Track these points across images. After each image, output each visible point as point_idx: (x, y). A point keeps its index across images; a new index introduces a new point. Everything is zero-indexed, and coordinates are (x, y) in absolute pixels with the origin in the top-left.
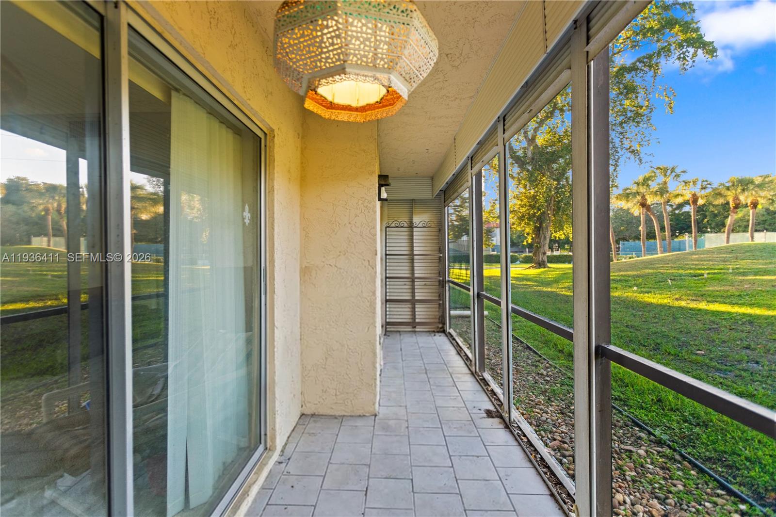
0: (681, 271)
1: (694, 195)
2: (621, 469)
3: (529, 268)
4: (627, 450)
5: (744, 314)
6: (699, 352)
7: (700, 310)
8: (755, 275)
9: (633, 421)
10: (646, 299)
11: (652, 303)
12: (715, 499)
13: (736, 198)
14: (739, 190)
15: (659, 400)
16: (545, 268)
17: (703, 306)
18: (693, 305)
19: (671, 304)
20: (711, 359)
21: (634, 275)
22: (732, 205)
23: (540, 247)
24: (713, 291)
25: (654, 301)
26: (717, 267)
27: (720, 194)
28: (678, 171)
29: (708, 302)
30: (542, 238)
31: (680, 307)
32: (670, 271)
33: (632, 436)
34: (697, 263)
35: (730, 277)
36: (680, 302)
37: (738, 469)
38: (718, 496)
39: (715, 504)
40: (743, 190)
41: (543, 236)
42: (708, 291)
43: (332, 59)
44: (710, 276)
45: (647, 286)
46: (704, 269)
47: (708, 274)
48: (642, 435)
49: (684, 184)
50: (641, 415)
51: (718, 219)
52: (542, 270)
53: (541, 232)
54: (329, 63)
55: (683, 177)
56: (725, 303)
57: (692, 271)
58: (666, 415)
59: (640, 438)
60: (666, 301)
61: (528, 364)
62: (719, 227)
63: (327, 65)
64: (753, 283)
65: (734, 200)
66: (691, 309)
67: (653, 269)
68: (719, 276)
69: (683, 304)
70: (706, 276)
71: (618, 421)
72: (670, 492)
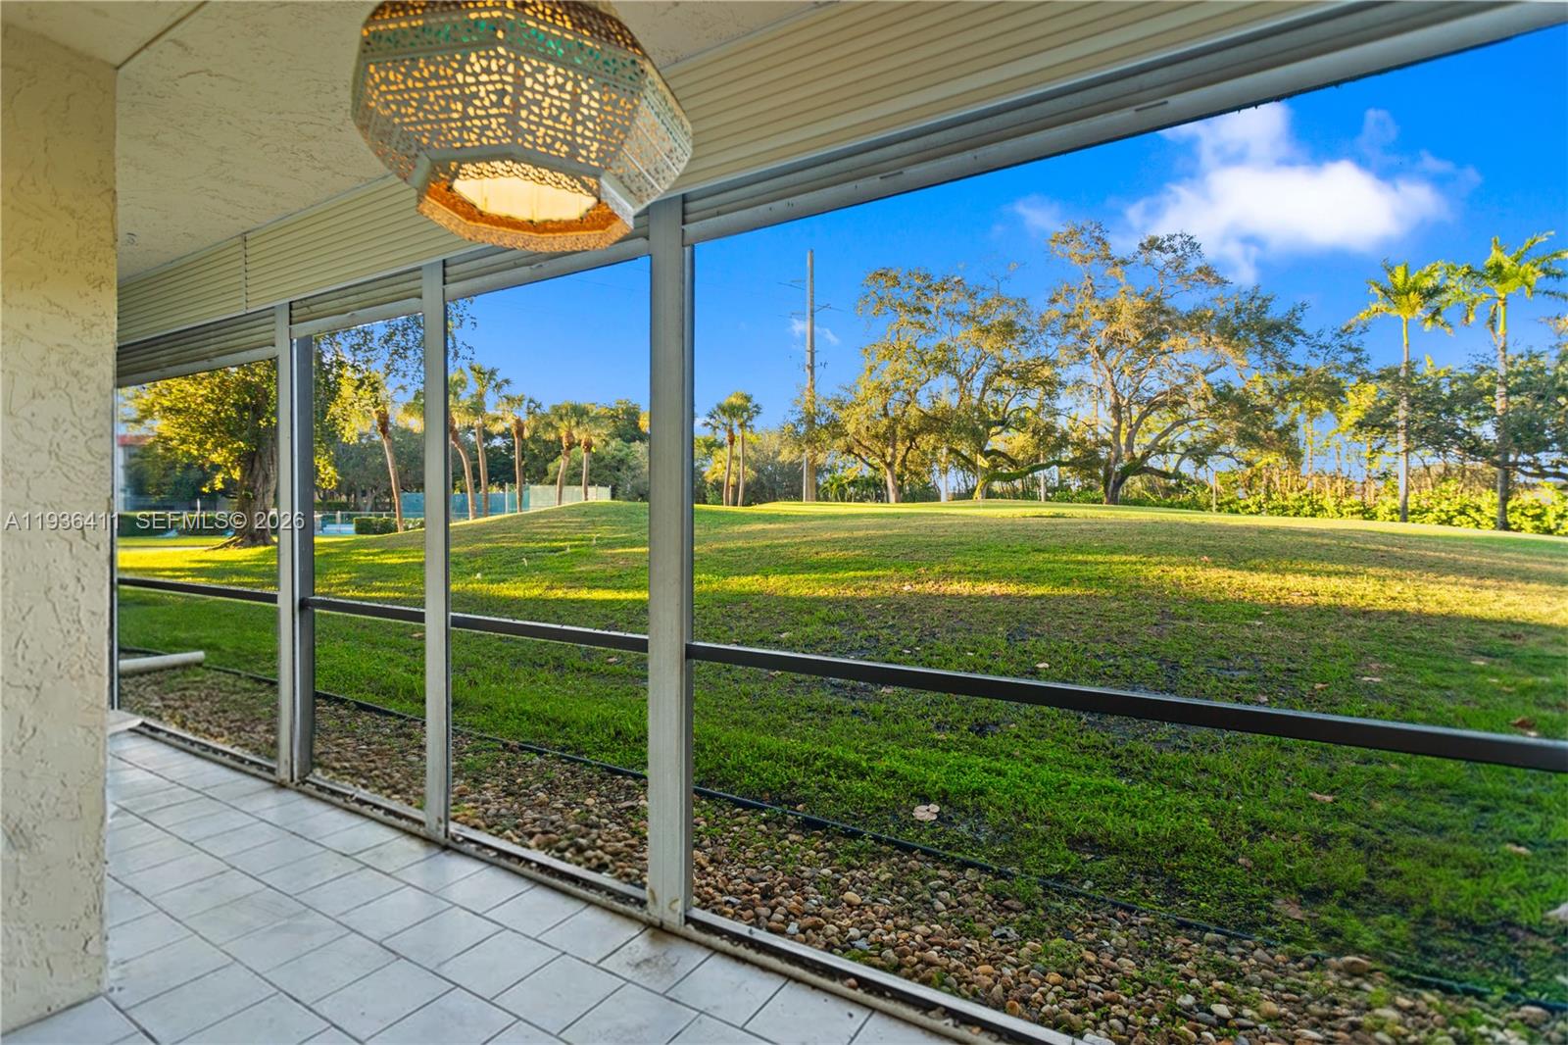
0: (532, 545)
1: (519, 422)
2: (639, 833)
3: (226, 545)
4: (628, 808)
5: (635, 601)
6: (611, 660)
7: (584, 601)
8: (624, 547)
9: (609, 770)
10: (506, 592)
11: (516, 598)
12: (738, 819)
13: (570, 435)
14: (573, 423)
15: (618, 733)
16: (266, 544)
17: (584, 594)
18: (572, 595)
19: (544, 596)
20: (629, 666)
21: (466, 553)
22: (565, 443)
23: (255, 498)
24: (588, 572)
25: (519, 593)
26: (576, 537)
27: (550, 424)
28: (499, 377)
29: (589, 588)
30: (260, 479)
31: (558, 599)
32: (517, 545)
33: (620, 788)
34: (548, 531)
35: (599, 551)
36: (555, 591)
37: (730, 783)
38: (738, 815)
39: (741, 825)
40: (578, 423)
41: (262, 474)
42: (581, 572)
43: (494, 131)
44: (574, 550)
45: (493, 570)
46: (565, 540)
47: (571, 547)
48: (630, 782)
49: (505, 400)
50: (607, 759)
51: (538, 464)
52: (262, 549)
53: (257, 465)
54: (488, 138)
55: (506, 390)
56: (609, 588)
57: (547, 544)
58: (635, 750)
59: (629, 787)
60: (536, 592)
61: (387, 737)
62: (540, 475)
63: (484, 140)
64: (626, 557)
65: (567, 437)
66: (573, 601)
67: (490, 541)
68: (583, 549)
69: (560, 594)
70: (568, 550)
71: (591, 777)
72: (700, 833)
